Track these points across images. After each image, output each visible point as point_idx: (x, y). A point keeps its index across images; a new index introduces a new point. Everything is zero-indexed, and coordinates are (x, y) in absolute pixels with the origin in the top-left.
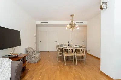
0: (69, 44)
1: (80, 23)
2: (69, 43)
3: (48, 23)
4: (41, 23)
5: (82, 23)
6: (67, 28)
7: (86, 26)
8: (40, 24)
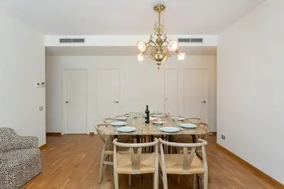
0: (147, 118)
1: (194, 40)
2: (147, 112)
3: (82, 41)
4: (62, 41)
5: (200, 40)
6: (140, 58)
7: (212, 52)
8: (57, 44)
